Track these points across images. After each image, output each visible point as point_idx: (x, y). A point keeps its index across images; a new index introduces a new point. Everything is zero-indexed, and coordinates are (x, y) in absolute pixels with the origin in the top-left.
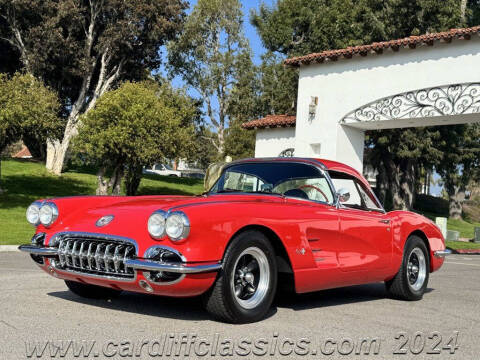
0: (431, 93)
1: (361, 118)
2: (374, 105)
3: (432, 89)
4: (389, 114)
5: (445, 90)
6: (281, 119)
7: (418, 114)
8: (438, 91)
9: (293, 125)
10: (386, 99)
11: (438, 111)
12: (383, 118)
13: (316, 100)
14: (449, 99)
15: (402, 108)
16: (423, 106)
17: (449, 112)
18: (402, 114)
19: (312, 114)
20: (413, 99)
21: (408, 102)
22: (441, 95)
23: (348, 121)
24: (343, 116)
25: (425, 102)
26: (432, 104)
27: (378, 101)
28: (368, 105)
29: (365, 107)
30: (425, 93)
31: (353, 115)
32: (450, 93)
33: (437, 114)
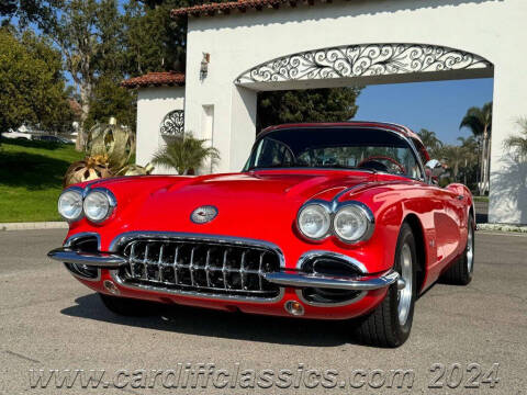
0: (330, 53)
1: (257, 78)
2: (271, 65)
3: (330, 49)
4: (286, 75)
5: (344, 51)
6: (166, 76)
7: (317, 75)
8: (336, 51)
9: (182, 84)
10: (283, 58)
11: (337, 72)
12: (280, 79)
13: (207, 57)
14: (348, 61)
15: (301, 68)
16: (322, 67)
17: (348, 74)
18: (299, 75)
19: (204, 72)
20: (311, 59)
21: (306, 63)
22: (340, 55)
23: (243, 81)
24: (238, 75)
25: (324, 63)
26: (331, 65)
27: (275, 61)
28: (265, 65)
29: (261, 66)
30: (323, 54)
31: (248, 75)
32: (349, 54)
33: (335, 76)
